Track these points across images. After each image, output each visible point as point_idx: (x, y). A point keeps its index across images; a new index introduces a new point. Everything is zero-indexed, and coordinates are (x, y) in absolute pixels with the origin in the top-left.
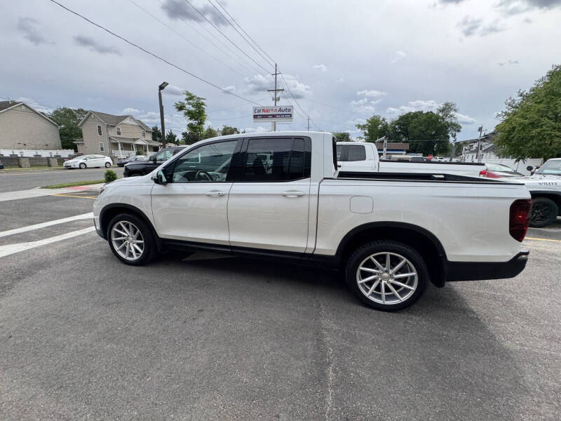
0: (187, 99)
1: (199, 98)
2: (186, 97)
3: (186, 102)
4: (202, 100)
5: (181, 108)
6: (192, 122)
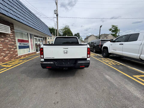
2: (112, 26)
3: (112, 28)
5: (110, 30)
6: (113, 33)
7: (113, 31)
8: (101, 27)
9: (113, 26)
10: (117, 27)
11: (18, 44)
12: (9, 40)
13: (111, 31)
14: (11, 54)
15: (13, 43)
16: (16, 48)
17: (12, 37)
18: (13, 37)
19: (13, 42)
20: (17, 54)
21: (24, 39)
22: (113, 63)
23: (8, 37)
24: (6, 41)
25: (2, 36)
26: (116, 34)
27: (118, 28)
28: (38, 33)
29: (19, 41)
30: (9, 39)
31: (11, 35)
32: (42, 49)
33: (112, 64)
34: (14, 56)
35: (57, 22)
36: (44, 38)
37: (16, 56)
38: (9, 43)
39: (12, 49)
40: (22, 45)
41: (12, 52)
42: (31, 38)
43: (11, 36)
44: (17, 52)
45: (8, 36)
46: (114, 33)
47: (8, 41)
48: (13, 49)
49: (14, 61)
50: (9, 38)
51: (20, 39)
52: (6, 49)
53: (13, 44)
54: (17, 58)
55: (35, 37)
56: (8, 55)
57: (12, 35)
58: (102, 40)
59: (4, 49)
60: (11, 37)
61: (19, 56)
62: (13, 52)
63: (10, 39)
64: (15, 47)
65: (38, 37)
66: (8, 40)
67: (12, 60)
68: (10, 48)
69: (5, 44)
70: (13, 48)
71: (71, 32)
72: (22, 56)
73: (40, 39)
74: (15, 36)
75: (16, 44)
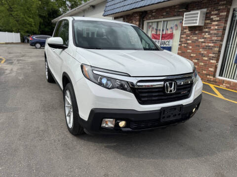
12: (205, 38)
14: (201, 67)
15: (211, 45)
18: (215, 32)
19: (213, 43)
23: (206, 32)
24: (200, 40)
25: (197, 32)
30: (205, 36)
31: (212, 28)
34: (204, 72)
38: (204, 44)
39: (204, 56)
41: (203, 64)
43: (213, 30)
45: (207, 30)
47: (203, 40)
48: (206, 59)
50: (207, 34)
52: (195, 55)
57: (216, 27)
59: (192, 55)
60: (211, 32)
62: (205, 65)
63: (209, 36)
66: (203, 38)
68: (202, 54)
69: (197, 46)
70: (208, 56)
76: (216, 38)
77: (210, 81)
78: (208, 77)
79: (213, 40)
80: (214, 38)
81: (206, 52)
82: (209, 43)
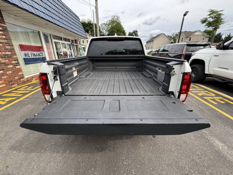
0: (209, 15)
1: (217, 12)
2: (209, 13)
3: (209, 17)
4: (220, 12)
5: (203, 22)
6: (208, 29)
7: (210, 24)
8: (185, 15)
9: (212, 12)
10: (220, 15)
11: (20, 55)
13: (205, 24)
14: (10, 76)
15: (10, 53)
16: (18, 64)
17: (4, 39)
18: (6, 41)
20: (23, 74)
21: (33, 44)
22: (217, 98)
26: (215, 29)
27: (222, 17)
28: (60, 32)
29: (23, 48)
32: (44, 78)
33: (214, 100)
34: (16, 78)
35: (96, 8)
36: (72, 41)
37: (19, 79)
39: (8, 65)
40: (31, 57)
41: (10, 72)
42: (47, 41)
44: (20, 70)
46: (210, 29)
48: (11, 66)
49: (16, 90)
51: (23, 43)
53: (8, 55)
54: (24, 82)
55: (54, 40)
56: (3, 78)
57: (4, 37)
58: (188, 45)
61: (28, 78)
62: (14, 72)
64: (15, 60)
65: (61, 39)
67: (13, 86)
68: (4, 63)
70: (12, 64)
71: (123, 28)
72: (32, 77)
73: (66, 43)
74: (10, 38)
75: (16, 55)
76: (9, 47)
77: (25, 82)
78: (22, 80)
79: (7, 49)
80: (7, 47)
81: (7, 61)
82: (5, 52)
